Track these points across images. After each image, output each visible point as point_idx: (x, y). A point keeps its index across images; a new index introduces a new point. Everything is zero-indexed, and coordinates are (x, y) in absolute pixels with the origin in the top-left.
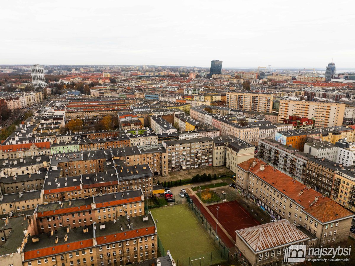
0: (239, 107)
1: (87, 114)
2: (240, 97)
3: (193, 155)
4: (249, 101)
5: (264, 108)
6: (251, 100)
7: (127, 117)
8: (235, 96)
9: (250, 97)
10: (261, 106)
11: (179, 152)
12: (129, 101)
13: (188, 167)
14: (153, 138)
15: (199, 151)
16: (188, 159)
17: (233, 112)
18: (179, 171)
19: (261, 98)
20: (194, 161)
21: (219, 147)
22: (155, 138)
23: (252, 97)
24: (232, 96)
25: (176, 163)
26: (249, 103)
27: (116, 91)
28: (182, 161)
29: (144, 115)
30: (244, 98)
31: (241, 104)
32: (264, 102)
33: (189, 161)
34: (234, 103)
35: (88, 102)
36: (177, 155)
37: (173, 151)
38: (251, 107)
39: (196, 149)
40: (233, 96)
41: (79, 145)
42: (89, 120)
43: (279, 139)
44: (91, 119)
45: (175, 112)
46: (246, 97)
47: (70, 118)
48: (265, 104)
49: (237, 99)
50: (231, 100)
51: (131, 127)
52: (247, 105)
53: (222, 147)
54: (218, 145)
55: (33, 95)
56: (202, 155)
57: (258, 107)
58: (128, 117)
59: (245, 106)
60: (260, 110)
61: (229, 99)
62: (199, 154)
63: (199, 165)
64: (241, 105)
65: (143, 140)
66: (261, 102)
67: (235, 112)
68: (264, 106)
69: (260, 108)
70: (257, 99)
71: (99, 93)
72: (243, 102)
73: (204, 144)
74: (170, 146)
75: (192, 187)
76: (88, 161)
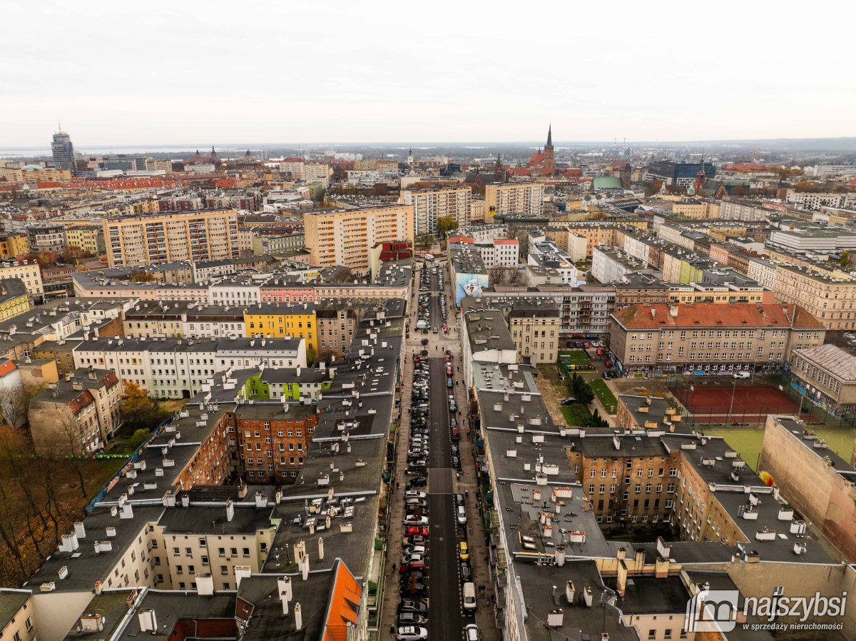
0: (156, 258)
2: (155, 229)
4: (183, 235)
5: (225, 247)
6: (188, 233)
8: (138, 229)
9: (181, 224)
10: (215, 243)
19: (212, 221)
23: (188, 224)
24: (126, 230)
26: (184, 241)
30: (165, 230)
31: (160, 249)
32: (223, 231)
34: (139, 250)
38: (191, 250)
40: (132, 229)
46: (171, 226)
48: (224, 237)
49: (146, 236)
50: (128, 242)
52: (179, 247)
57: (209, 248)
59: (174, 253)
60: (215, 254)
61: (121, 241)
64: (159, 252)
66: (213, 232)
68: (225, 242)
69: (215, 248)
70: (202, 228)
72: (166, 241)
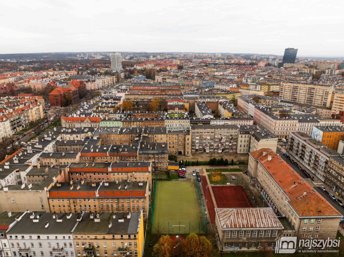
0: (293, 98)
1: (142, 97)
2: (295, 88)
3: (217, 140)
4: (305, 93)
5: (321, 101)
6: (307, 92)
7: (174, 102)
8: (290, 87)
9: (306, 88)
10: (317, 98)
11: (203, 136)
12: (184, 87)
13: (211, 150)
14: (185, 121)
15: (223, 137)
16: (212, 143)
17: (283, 103)
18: (202, 153)
19: (318, 90)
20: (218, 146)
21: (244, 136)
22: (187, 121)
23: (308, 88)
24: (286, 86)
25: (199, 146)
26: (304, 95)
27: (178, 78)
28: (206, 145)
29: (191, 100)
30: (299, 89)
31: (295, 96)
32: (322, 95)
33: (212, 145)
34: (288, 94)
35: (149, 86)
36: (201, 139)
37: (197, 134)
38: (306, 99)
39: (220, 135)
40: (288, 87)
41: (122, 122)
42: (144, 102)
43: (316, 134)
44: (146, 102)
45: (219, 99)
46: (301, 88)
47: (128, 99)
48: (321, 97)
49: (292, 90)
50: (286, 90)
51: (175, 110)
52: (302, 97)
53: (247, 135)
54: (243, 134)
55: (107, 79)
56: (226, 141)
57: (314, 100)
58: (176, 101)
59: (300, 98)
60: (316, 102)
61: (283, 90)
62: (223, 140)
63: (223, 150)
64: (295, 97)
65: (176, 123)
66: (317, 94)
67: (285, 103)
68: (321, 99)
69: (316, 100)
70: (313, 91)
71: (162, 79)
72: (298, 94)
73: (228, 131)
74: (195, 129)
75: (206, 168)
76: (122, 135)
